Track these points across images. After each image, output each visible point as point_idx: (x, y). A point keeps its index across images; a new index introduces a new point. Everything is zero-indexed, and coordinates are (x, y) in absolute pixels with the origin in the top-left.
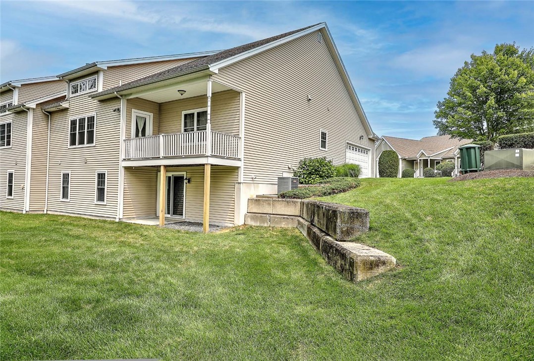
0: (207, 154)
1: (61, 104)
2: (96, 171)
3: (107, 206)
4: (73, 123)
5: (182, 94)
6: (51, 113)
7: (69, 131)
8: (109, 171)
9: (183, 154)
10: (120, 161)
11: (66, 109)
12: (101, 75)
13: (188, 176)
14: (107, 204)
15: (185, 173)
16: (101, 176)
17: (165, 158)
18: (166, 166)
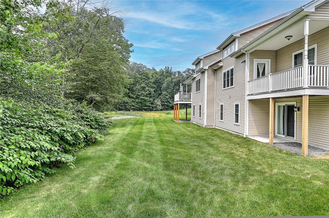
0: (304, 87)
1: (218, 64)
2: (235, 103)
3: (240, 126)
4: (225, 74)
5: (289, 39)
6: (215, 70)
7: (223, 79)
8: (241, 103)
9: (285, 88)
10: (245, 96)
11: (222, 66)
12: (237, 41)
13: (297, 105)
14: (240, 125)
15: (295, 103)
16: (237, 106)
17: (273, 92)
18: (273, 98)
